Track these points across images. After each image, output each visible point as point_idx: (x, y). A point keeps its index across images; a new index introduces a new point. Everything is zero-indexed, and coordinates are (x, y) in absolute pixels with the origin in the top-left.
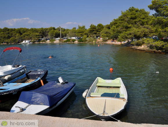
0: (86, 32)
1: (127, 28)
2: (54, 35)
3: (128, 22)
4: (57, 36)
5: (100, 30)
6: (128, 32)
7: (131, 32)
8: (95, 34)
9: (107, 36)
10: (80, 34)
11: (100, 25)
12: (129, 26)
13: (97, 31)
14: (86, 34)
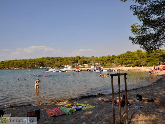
0: (105, 60)
1: (126, 60)
2: (83, 62)
3: (126, 58)
4: (85, 62)
5: (114, 59)
6: (126, 61)
7: (127, 61)
8: (111, 61)
9: (118, 63)
10: (102, 61)
11: (113, 56)
12: (127, 59)
13: (112, 60)
14: (105, 61)
